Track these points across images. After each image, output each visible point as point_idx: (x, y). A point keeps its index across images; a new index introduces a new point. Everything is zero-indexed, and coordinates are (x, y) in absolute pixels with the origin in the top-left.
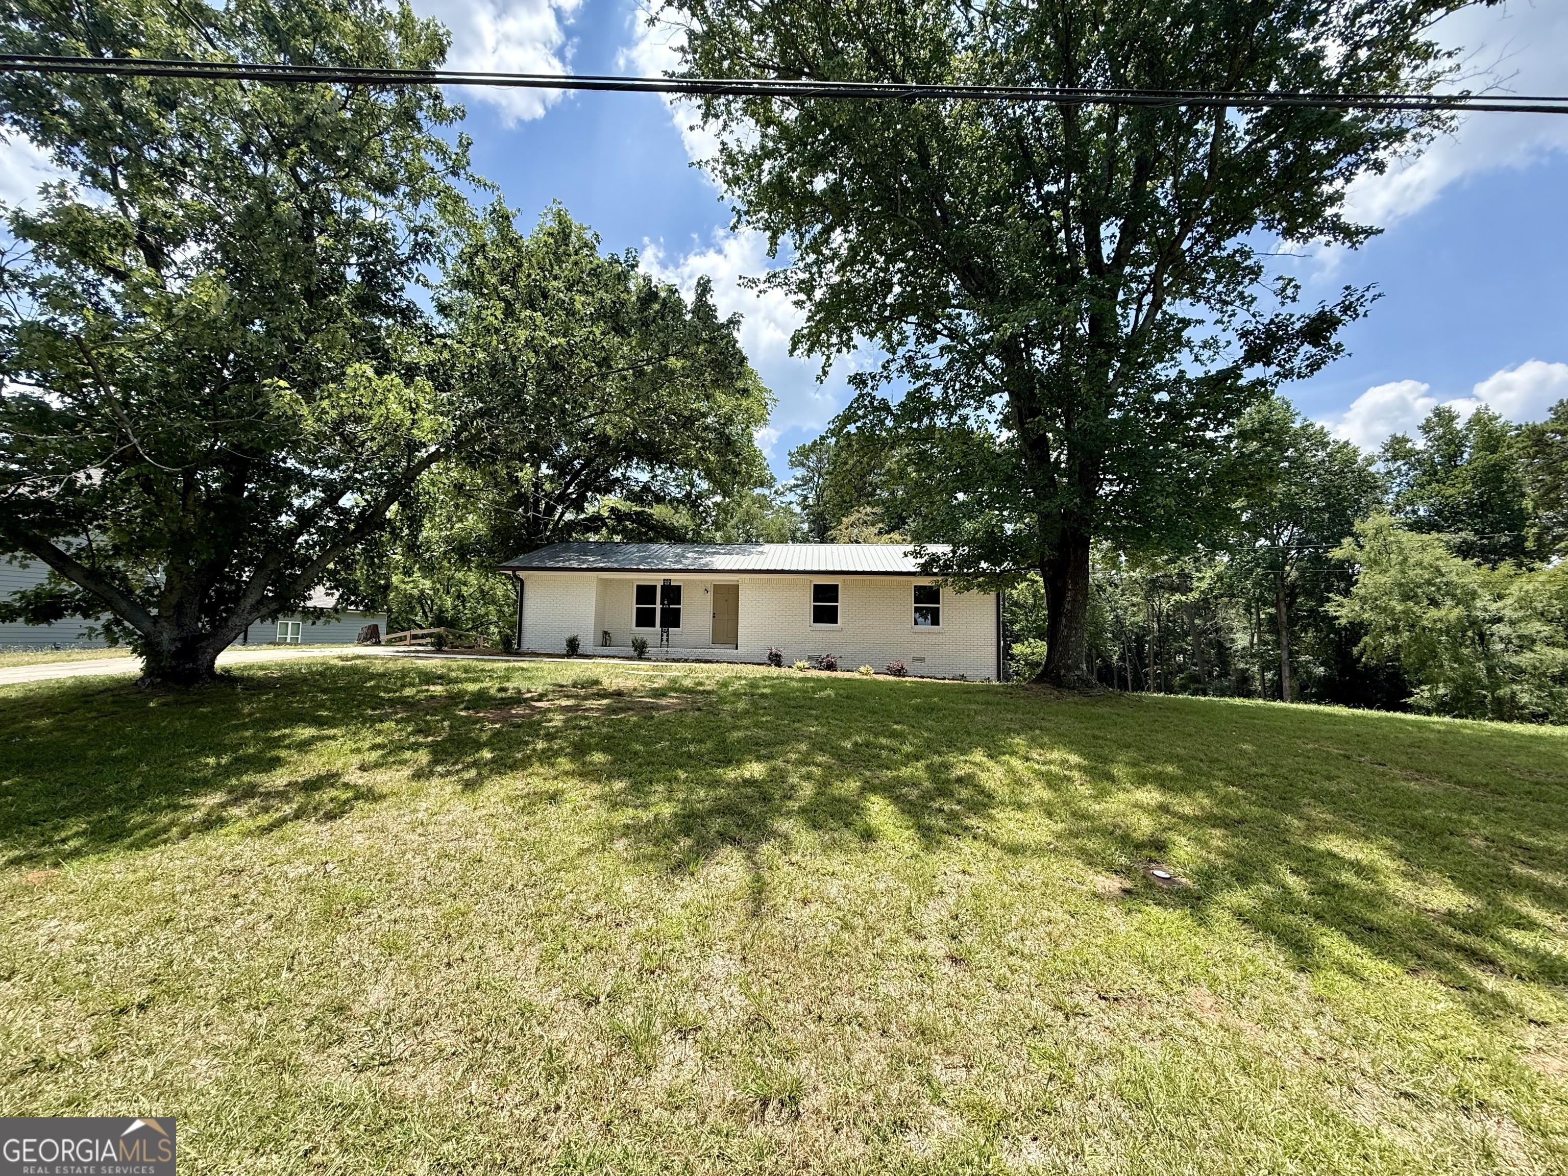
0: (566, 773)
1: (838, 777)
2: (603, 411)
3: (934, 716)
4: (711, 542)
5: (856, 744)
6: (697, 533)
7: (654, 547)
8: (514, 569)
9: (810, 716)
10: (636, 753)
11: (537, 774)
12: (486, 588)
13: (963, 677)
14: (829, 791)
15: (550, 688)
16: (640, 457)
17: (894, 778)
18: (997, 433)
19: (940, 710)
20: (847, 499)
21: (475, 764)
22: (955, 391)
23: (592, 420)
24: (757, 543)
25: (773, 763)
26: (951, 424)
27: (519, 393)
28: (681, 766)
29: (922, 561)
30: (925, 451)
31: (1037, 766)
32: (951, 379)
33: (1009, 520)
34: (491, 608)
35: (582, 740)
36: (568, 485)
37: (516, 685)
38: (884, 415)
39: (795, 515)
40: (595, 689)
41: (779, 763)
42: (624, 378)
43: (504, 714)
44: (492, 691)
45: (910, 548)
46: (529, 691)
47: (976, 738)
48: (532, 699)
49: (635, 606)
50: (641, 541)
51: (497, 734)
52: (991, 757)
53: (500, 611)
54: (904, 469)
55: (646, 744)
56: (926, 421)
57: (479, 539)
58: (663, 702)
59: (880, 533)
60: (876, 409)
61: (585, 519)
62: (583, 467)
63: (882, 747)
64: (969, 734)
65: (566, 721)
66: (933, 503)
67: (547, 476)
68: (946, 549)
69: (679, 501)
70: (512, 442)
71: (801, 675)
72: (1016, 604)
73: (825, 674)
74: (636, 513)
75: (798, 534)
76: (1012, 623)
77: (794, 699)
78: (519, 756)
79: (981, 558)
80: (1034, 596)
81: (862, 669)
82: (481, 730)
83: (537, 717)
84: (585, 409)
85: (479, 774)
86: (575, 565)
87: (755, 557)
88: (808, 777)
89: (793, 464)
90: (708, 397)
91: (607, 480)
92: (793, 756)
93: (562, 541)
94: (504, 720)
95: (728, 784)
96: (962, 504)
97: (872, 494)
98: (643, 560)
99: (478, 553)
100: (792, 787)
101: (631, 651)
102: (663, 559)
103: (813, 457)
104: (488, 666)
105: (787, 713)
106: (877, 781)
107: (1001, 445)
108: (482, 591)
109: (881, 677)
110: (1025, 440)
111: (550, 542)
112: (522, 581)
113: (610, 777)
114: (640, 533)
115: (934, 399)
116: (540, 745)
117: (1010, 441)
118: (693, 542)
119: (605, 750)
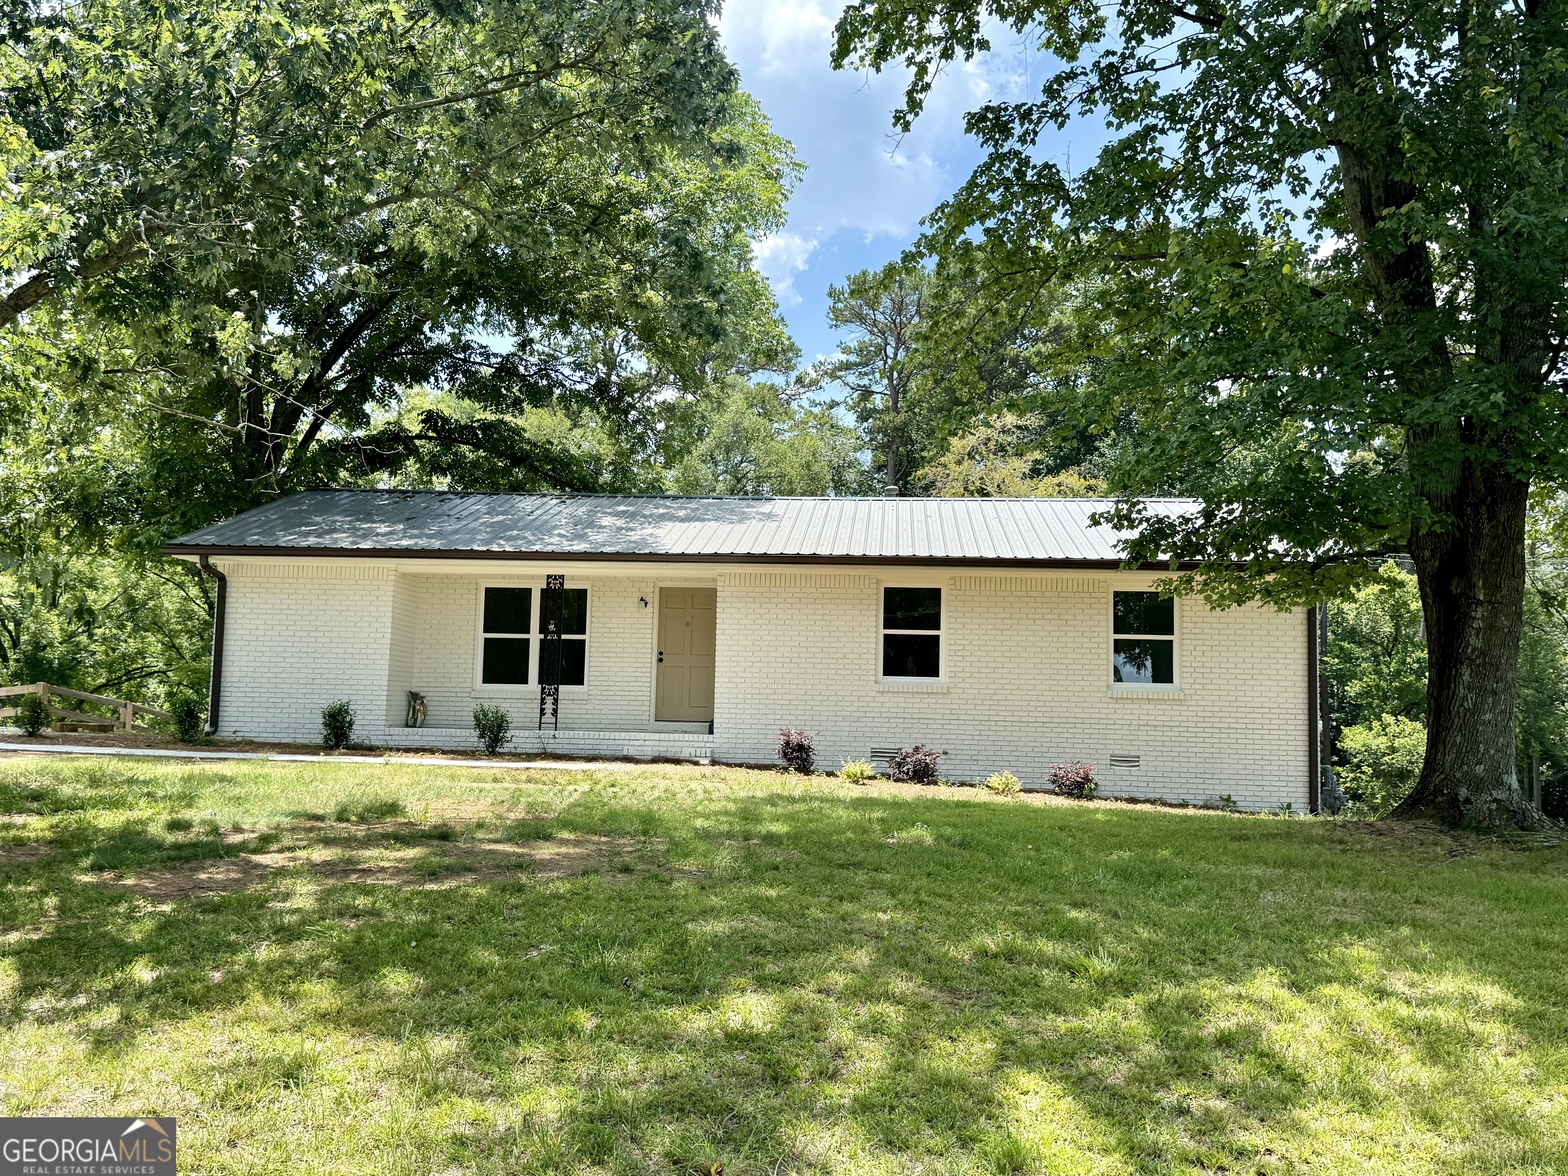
0: (323, 1017)
1: (945, 1030)
2: (408, 193)
3: (1163, 892)
4: (654, 491)
5: (983, 953)
6: (621, 469)
7: (526, 504)
8: (205, 551)
9: (875, 885)
10: (482, 971)
11: (257, 1019)
12: (140, 594)
13: (1228, 802)
14: (923, 1061)
15: (286, 822)
16: (491, 298)
17: (1073, 1033)
18: (1310, 241)
19: (1176, 877)
20: (963, 394)
21: (115, 994)
22: (1214, 146)
23: (384, 214)
24: (757, 496)
25: (794, 993)
26: (1202, 223)
27: (221, 152)
28: (585, 1002)
29: (1134, 534)
30: (1143, 284)
31: (1404, 1011)
32: (1205, 118)
33: (1341, 442)
34: (151, 638)
35: (358, 941)
36: (327, 362)
37: (206, 814)
38: (1049, 200)
39: (844, 431)
40: (388, 825)
41: (808, 995)
42: (459, 118)
43: (180, 880)
44: (156, 830)
45: (1107, 506)
46: (237, 829)
47: (1265, 944)
48: (243, 847)
49: (482, 636)
50: (495, 490)
51: (166, 925)
52: (1296, 987)
53: (171, 646)
54: (1093, 327)
55: (505, 950)
56: (1145, 216)
57: (124, 481)
58: (545, 851)
59: (1035, 472)
60: (1033, 188)
61: (372, 440)
62: (362, 321)
63: (1045, 962)
64: (1245, 933)
65: (324, 897)
66: (1158, 403)
67: (282, 339)
68: (1192, 507)
69: (583, 399)
70: (204, 261)
71: (856, 792)
72: (1352, 634)
73: (911, 791)
74: (487, 427)
75: (850, 476)
76: (1343, 678)
77: (841, 846)
78: (217, 976)
79: (1272, 527)
80: (1396, 617)
81: (995, 780)
82: (130, 917)
83: (255, 888)
84: (369, 185)
85: (126, 1018)
86: (344, 541)
87: (754, 525)
88: (875, 1028)
89: (839, 318)
90: (648, 164)
91: (419, 350)
92: (838, 980)
93: (316, 488)
94: (181, 895)
95: (692, 1044)
96: (1229, 406)
97: (1017, 385)
98: (499, 530)
99: (122, 515)
100: (838, 1052)
101: (471, 738)
102: (544, 529)
103: (886, 302)
104: (144, 771)
105: (827, 880)
106: (1032, 1041)
107: (1319, 268)
108: (131, 601)
109: (1038, 801)
110: (1376, 256)
111: (285, 489)
112: (222, 579)
113: (422, 1025)
114: (493, 471)
115: (1166, 164)
116: (265, 952)
117: (1340, 259)
118: (613, 491)
119: (414, 964)
